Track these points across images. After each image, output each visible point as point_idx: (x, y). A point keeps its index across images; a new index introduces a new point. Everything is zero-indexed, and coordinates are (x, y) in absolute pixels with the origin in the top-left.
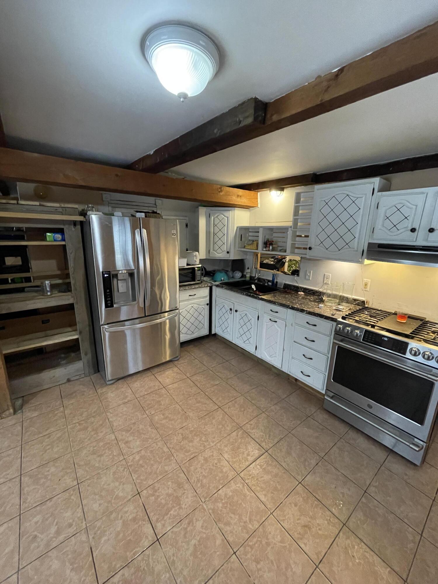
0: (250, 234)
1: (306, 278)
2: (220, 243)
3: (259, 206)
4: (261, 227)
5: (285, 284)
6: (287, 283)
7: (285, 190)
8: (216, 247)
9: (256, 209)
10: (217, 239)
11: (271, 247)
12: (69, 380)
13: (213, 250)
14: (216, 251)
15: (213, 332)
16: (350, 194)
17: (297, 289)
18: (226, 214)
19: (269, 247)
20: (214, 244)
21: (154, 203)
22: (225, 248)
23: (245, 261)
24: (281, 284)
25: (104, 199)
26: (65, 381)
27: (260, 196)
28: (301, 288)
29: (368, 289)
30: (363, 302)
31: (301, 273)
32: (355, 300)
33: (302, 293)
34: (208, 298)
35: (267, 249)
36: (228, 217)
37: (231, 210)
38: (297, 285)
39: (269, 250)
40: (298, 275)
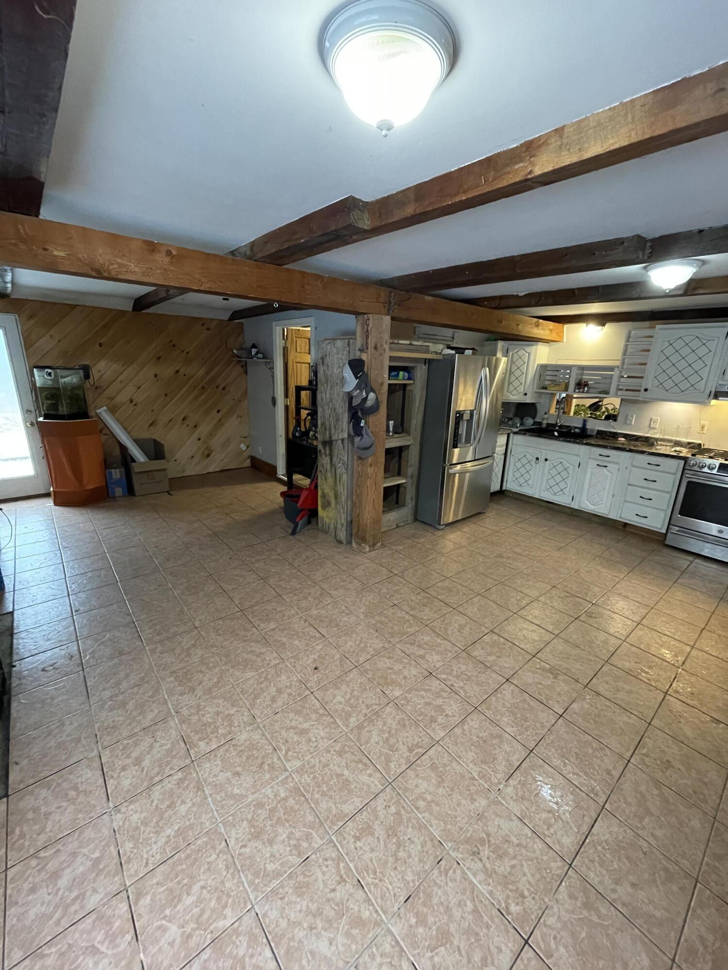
0: (548, 373)
1: (626, 422)
2: (516, 383)
3: (565, 341)
4: (575, 366)
5: (598, 431)
6: (600, 429)
7: (606, 325)
8: (511, 388)
9: (561, 344)
10: (513, 378)
11: (586, 389)
12: (397, 527)
13: (508, 391)
14: (510, 393)
15: (504, 488)
16: (699, 336)
17: (615, 436)
18: (528, 349)
19: (584, 388)
20: (509, 385)
21: (451, 335)
22: (521, 389)
23: (538, 406)
24: (592, 430)
25: (417, 333)
26: (395, 526)
27: (567, 331)
28: (621, 434)
29: (705, 432)
30: (700, 445)
31: (619, 418)
32: (689, 443)
33: (623, 439)
34: (505, 448)
35: (581, 390)
36: (529, 354)
37: (532, 345)
38: (615, 431)
39: (583, 392)
40: (615, 420)
